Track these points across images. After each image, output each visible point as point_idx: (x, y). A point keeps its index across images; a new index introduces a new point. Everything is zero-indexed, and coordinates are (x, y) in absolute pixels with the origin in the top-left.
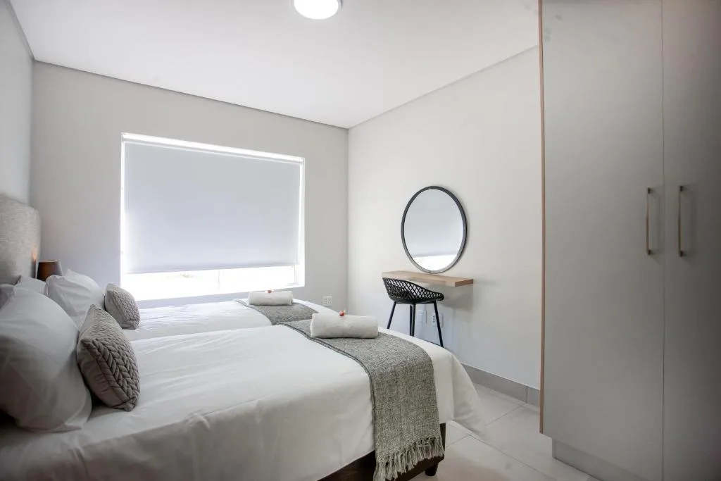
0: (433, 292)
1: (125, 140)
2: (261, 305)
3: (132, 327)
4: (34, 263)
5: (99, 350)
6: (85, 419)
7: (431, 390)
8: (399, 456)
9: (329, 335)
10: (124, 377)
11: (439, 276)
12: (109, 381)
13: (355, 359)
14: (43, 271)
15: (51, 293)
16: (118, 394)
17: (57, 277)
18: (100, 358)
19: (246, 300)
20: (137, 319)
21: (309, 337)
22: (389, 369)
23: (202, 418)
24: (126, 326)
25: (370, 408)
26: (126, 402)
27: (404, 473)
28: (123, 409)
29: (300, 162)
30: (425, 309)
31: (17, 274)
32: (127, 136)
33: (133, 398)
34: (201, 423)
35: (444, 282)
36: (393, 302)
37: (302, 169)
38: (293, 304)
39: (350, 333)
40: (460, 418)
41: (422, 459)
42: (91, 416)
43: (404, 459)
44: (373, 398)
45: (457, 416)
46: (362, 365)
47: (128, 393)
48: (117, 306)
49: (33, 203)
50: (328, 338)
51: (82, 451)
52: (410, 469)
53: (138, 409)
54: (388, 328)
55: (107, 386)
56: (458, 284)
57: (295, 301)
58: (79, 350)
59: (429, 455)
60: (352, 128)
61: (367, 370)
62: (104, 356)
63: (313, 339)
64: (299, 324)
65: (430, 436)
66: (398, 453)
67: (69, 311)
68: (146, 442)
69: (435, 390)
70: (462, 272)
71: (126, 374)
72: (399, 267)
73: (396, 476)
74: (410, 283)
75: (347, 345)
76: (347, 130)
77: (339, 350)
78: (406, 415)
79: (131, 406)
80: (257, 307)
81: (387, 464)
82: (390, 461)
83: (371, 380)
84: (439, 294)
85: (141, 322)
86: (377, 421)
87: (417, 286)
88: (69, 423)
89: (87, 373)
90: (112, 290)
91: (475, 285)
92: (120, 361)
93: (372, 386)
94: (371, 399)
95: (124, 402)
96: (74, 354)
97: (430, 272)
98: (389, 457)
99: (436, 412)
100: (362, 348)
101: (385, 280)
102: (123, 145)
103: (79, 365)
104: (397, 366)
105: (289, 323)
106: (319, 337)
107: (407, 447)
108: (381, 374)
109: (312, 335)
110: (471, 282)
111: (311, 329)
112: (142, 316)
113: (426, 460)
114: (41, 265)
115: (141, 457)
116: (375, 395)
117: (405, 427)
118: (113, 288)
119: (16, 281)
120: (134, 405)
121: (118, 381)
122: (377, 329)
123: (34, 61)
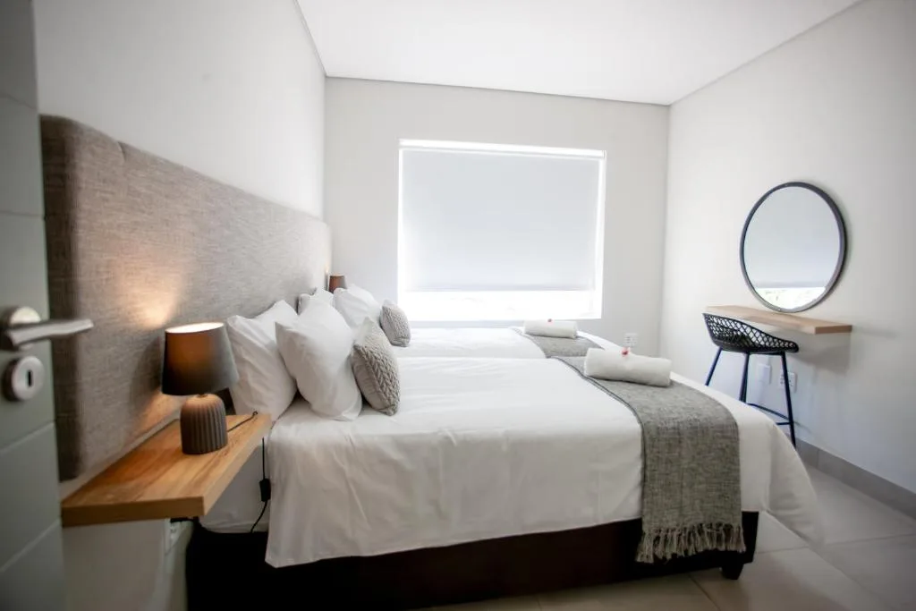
0: (779, 339)
1: (402, 147)
2: (537, 335)
3: (402, 345)
4: (326, 277)
5: (367, 355)
6: (357, 414)
7: (733, 463)
8: (676, 534)
9: (608, 376)
10: (387, 384)
11: (795, 317)
12: (374, 386)
13: (629, 405)
14: (334, 283)
15: (337, 305)
16: (381, 398)
17: (342, 290)
18: (368, 363)
19: (523, 329)
20: (407, 337)
21: (582, 375)
22: (671, 424)
23: (450, 434)
24: (396, 342)
25: (639, 466)
26: (388, 408)
27: (681, 557)
28: (385, 413)
29: (600, 157)
30: (769, 363)
31: (313, 286)
32: (405, 142)
33: (394, 405)
34: (447, 438)
35: (798, 326)
36: (717, 348)
37: (602, 165)
38: (577, 337)
39: (634, 377)
40: (781, 513)
41: (709, 546)
42: (361, 413)
43: (682, 541)
44: (644, 455)
45: (775, 508)
46: (635, 414)
47: (389, 400)
48: (390, 323)
49: (326, 217)
50: (605, 379)
51: (354, 440)
52: (690, 553)
53: (396, 416)
54: (707, 384)
55: (374, 390)
56: (820, 331)
57: (580, 334)
58: (352, 355)
59: (721, 545)
60: (675, 103)
61: (640, 422)
62: (371, 362)
63: (586, 378)
64: (574, 360)
65: (725, 522)
66: (673, 530)
67: (350, 322)
68: (402, 444)
69: (739, 465)
70: (833, 312)
71: (388, 382)
72: (734, 301)
73: (669, 557)
74: (742, 323)
75: (625, 390)
76: (668, 107)
77: (612, 394)
78: (691, 486)
79: (392, 412)
80: (533, 338)
81: (658, 538)
82: (662, 535)
83: (643, 432)
84: (789, 342)
85: (411, 341)
86: (646, 483)
87: (752, 328)
88: (344, 415)
89: (358, 376)
90: (389, 307)
91: (854, 336)
92: (383, 369)
93: (644, 439)
94: (641, 455)
95: (386, 408)
96: (349, 357)
97: (781, 311)
98: (660, 531)
99: (737, 492)
100: (641, 396)
101: (708, 318)
102: (401, 152)
103: (353, 368)
104: (682, 422)
105: (564, 358)
106: (594, 378)
107: (688, 526)
108: (658, 428)
109: (586, 373)
110: (848, 329)
111: (585, 367)
112: (412, 336)
113: (716, 550)
114: (332, 278)
115: (395, 455)
116: (648, 451)
117: (686, 502)
118: (391, 305)
119: (313, 292)
120: (395, 412)
121: (382, 387)
122: (669, 375)
123: (326, 77)
